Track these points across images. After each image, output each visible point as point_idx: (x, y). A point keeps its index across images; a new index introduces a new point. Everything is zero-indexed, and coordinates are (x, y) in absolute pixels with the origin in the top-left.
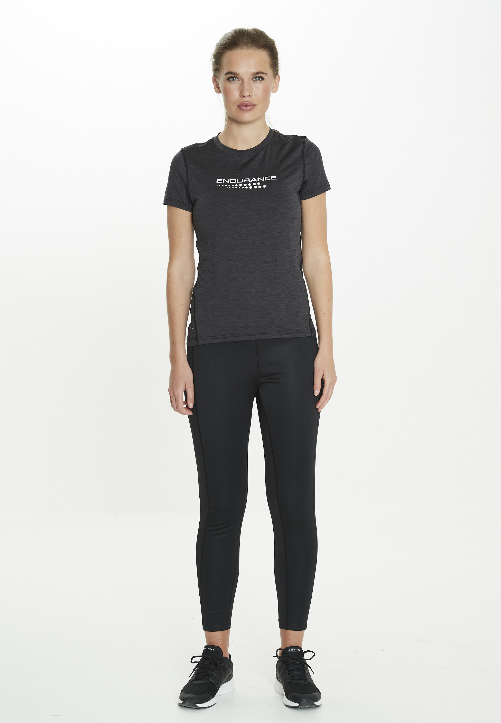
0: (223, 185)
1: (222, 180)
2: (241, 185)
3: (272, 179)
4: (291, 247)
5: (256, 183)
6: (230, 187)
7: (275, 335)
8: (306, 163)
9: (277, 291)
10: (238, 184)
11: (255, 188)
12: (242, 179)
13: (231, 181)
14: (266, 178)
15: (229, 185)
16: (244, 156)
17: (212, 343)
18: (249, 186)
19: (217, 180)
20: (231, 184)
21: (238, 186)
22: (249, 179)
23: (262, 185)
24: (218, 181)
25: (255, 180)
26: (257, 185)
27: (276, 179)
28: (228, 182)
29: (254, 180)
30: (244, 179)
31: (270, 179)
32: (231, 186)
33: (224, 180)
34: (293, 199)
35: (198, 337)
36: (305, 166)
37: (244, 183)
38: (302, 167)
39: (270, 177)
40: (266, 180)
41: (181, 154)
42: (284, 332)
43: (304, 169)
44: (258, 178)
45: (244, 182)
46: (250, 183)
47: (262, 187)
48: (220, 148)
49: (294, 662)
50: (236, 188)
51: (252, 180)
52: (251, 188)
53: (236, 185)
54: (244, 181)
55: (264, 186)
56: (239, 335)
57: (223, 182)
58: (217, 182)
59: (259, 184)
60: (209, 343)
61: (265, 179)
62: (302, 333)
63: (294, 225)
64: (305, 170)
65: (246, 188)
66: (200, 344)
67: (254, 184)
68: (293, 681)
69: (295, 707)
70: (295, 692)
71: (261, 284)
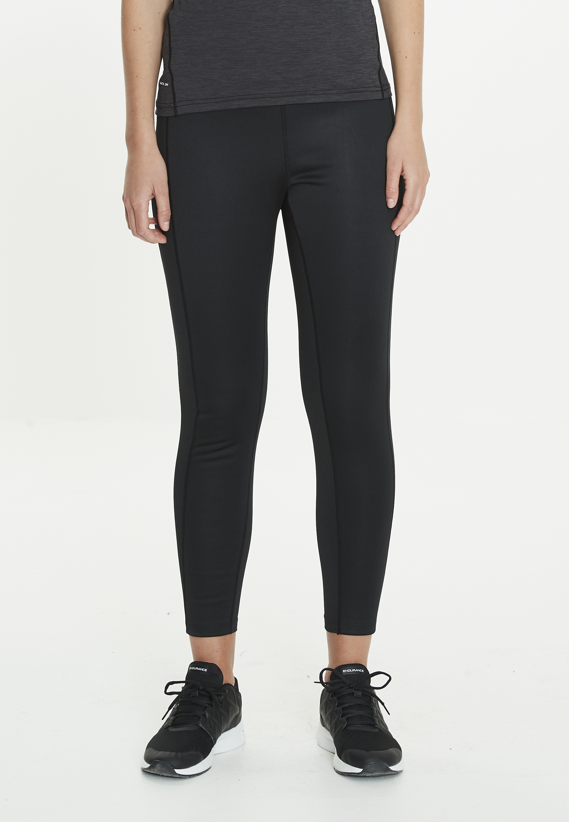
9: (320, 17)
35: (177, 101)
49: (353, 693)
56: (250, 96)
60: (197, 111)
62: (366, 93)
66: (180, 111)
68: (351, 728)
69: (354, 775)
70: (354, 748)
71: (291, 3)
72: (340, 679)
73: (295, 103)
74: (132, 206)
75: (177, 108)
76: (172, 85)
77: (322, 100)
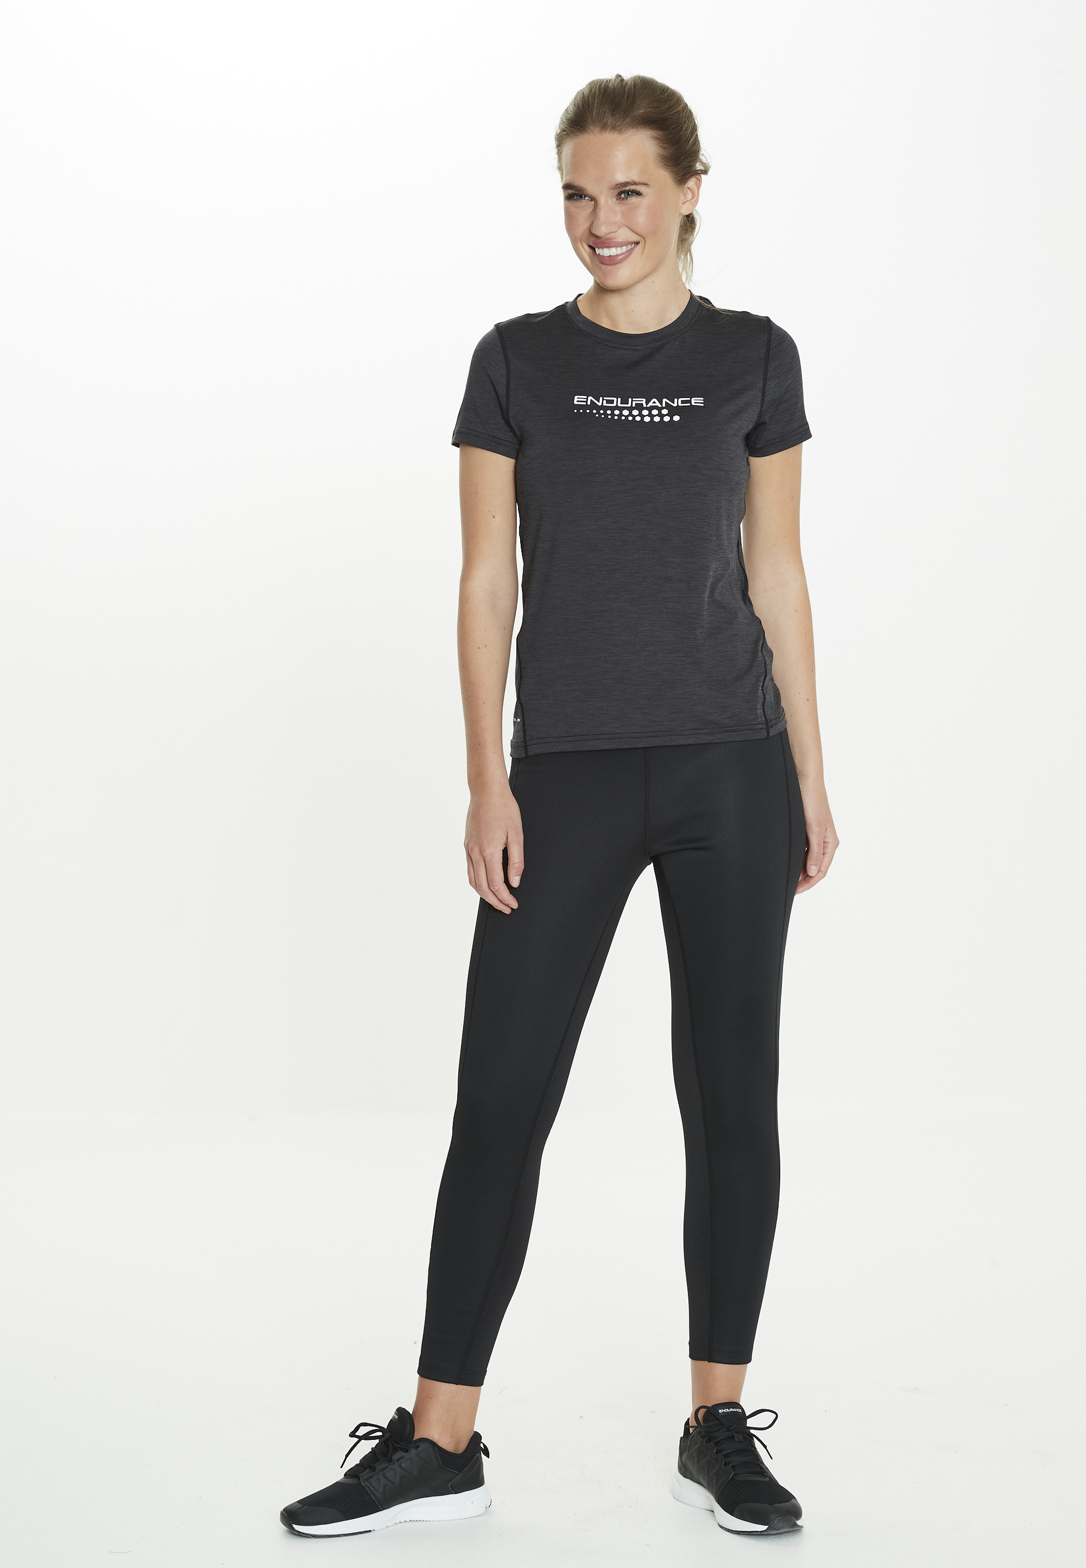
0: (588, 411)
1: (587, 399)
2: (626, 412)
3: (693, 404)
4: (722, 551)
5: (660, 409)
6: (603, 416)
7: (683, 737)
8: (769, 374)
9: (690, 644)
10: (621, 409)
11: (657, 421)
12: (630, 400)
13: (605, 402)
14: (680, 400)
15: (602, 412)
16: (634, 348)
17: (553, 751)
18: (643, 417)
19: (576, 397)
20: (606, 408)
21: (621, 414)
22: (644, 400)
23: (671, 414)
24: (577, 400)
25: (658, 404)
26: (660, 415)
27: (703, 405)
28: (600, 404)
29: (654, 402)
30: (634, 399)
31: (689, 404)
32: (605, 413)
33: (590, 398)
34: (732, 450)
35: (527, 739)
36: (768, 381)
37: (634, 408)
38: (762, 382)
39: (689, 399)
40: (680, 404)
41: (496, 333)
42: (703, 731)
43: (764, 387)
44: (665, 400)
45: (634, 405)
46: (646, 408)
47: (672, 418)
48: (581, 327)
50: (616, 418)
51: (651, 404)
52: (647, 419)
53: (617, 412)
54: (634, 403)
55: (676, 418)
56: (606, 736)
57: (589, 403)
58: (575, 403)
59: (665, 412)
60: (548, 752)
61: (678, 402)
62: (745, 732)
63: (731, 506)
64: (766, 389)
65: (638, 419)
66: (530, 754)
67: (655, 412)
68: (740, 1478)
69: (756, 1533)
70: (753, 1502)
71: (654, 626)
72: (719, 1420)
73: (658, 745)
74: (483, 856)
75: (528, 747)
76: (523, 720)
77: (690, 741)
